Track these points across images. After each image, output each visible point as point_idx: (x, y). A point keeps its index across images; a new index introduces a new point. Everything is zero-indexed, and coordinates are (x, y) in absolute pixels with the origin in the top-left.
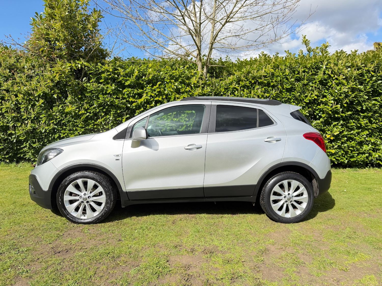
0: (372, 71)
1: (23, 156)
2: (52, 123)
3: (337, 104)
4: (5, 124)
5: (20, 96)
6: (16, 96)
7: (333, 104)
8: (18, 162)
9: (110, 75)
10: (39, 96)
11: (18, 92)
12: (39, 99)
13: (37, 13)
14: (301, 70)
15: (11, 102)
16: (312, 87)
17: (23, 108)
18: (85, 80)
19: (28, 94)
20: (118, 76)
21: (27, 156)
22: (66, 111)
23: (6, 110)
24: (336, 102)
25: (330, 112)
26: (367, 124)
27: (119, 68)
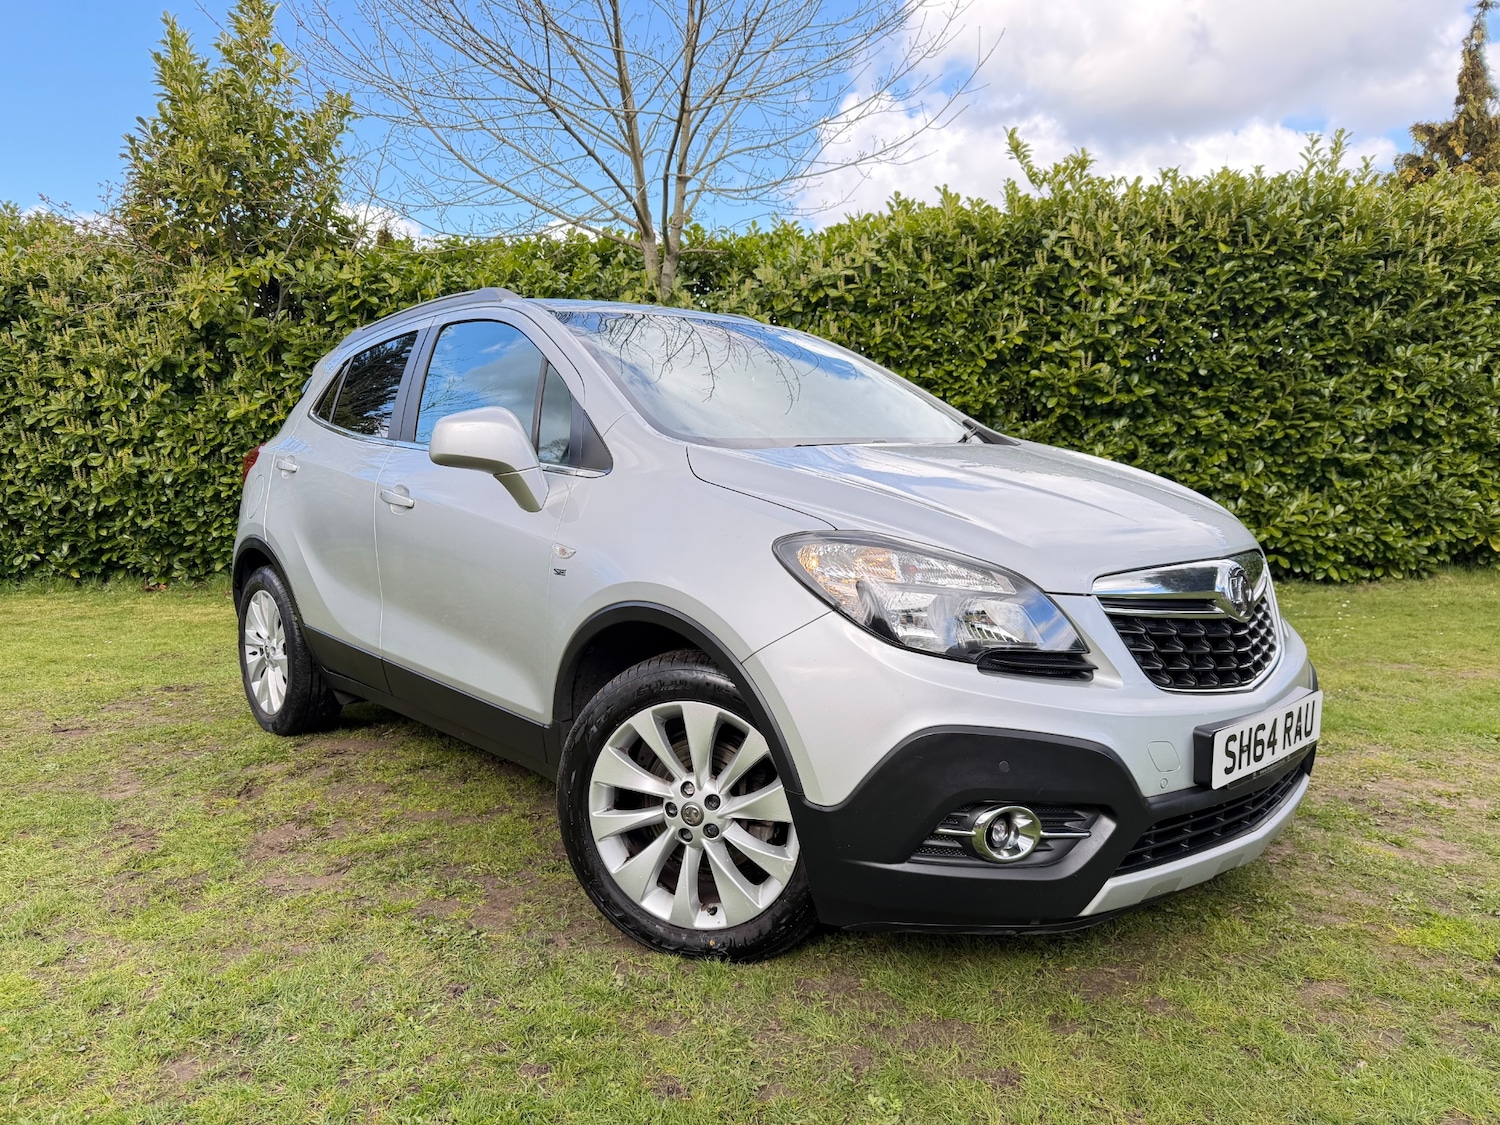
0: (1224, 242)
1: (119, 559)
2: (194, 453)
3: (1097, 360)
4: (58, 461)
5: (97, 375)
6: (87, 374)
7: (1083, 361)
8: (104, 578)
9: (356, 296)
10: (151, 373)
11: (92, 363)
12: (151, 382)
13: (140, 120)
14: (973, 251)
15: (71, 393)
16: (1011, 305)
17: (108, 410)
18: (284, 317)
19: (118, 367)
20: (382, 299)
21: (129, 560)
22: (231, 414)
23: (60, 417)
24: (1090, 354)
25: (1074, 391)
26: (1219, 426)
27: (386, 275)
